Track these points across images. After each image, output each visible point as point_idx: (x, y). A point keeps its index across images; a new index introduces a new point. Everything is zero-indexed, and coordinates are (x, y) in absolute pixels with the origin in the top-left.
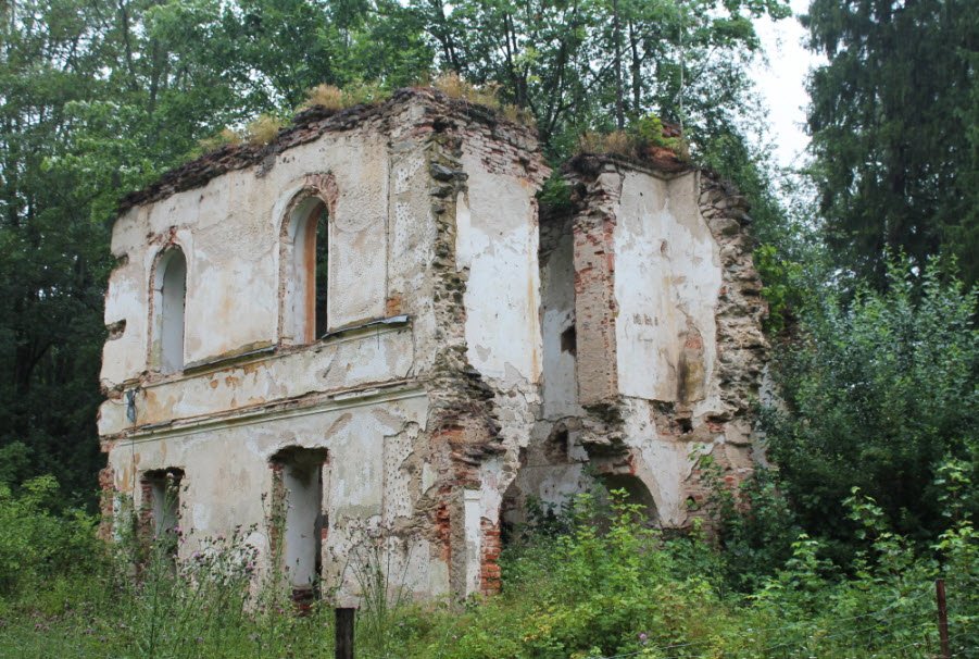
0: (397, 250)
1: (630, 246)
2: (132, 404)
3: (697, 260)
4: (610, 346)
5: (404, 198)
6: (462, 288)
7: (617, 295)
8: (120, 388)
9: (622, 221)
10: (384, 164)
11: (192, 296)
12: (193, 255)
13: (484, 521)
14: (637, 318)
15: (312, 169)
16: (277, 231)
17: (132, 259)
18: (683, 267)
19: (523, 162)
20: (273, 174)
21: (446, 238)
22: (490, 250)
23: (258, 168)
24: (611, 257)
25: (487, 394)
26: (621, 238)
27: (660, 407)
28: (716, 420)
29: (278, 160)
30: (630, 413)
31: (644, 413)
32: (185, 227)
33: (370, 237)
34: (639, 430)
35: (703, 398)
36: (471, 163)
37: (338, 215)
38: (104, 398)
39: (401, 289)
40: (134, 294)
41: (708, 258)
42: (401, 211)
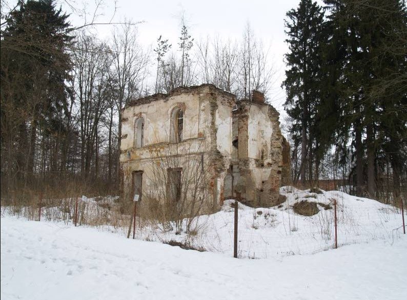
0: (201, 122)
1: (252, 122)
2: (129, 155)
3: (267, 126)
4: (246, 146)
5: (203, 110)
6: (216, 132)
7: (248, 134)
8: (126, 151)
9: (250, 117)
10: (198, 102)
11: (146, 129)
12: (147, 120)
13: (221, 186)
14: (253, 140)
15: (179, 101)
16: (170, 116)
17: (129, 119)
18: (263, 128)
19: (230, 103)
20: (168, 102)
21: (213, 120)
22: (222, 123)
23: (165, 100)
24: (247, 125)
25: (222, 157)
26: (250, 121)
27: (257, 160)
28: (269, 164)
29: (170, 98)
30: (250, 162)
31: (253, 162)
32: (144, 113)
33: (194, 119)
34: (252, 166)
35: (267, 159)
36: (218, 103)
37: (186, 113)
38: (121, 153)
39: (202, 132)
40: (130, 128)
41: (269, 126)
42: (202, 113)
